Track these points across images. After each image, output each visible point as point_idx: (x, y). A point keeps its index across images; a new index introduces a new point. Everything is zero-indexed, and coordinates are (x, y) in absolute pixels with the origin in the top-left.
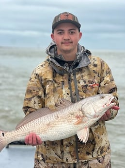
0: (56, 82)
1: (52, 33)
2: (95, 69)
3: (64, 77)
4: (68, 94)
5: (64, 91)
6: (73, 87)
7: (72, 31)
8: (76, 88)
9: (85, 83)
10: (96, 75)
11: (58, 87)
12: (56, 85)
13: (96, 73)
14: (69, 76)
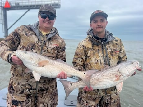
0: (94, 49)
1: (90, 23)
2: (116, 42)
3: (99, 47)
4: (102, 56)
5: (99, 54)
6: (105, 52)
7: (102, 20)
8: (106, 53)
9: (111, 50)
10: (118, 46)
11: (95, 52)
12: (94, 51)
13: (118, 45)
14: (102, 46)
